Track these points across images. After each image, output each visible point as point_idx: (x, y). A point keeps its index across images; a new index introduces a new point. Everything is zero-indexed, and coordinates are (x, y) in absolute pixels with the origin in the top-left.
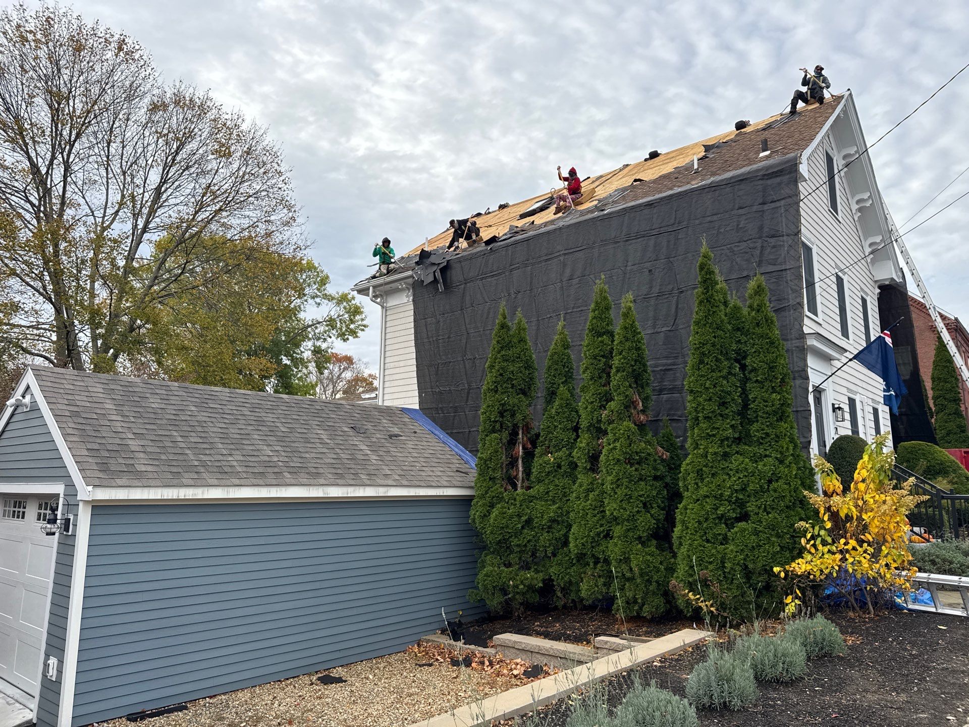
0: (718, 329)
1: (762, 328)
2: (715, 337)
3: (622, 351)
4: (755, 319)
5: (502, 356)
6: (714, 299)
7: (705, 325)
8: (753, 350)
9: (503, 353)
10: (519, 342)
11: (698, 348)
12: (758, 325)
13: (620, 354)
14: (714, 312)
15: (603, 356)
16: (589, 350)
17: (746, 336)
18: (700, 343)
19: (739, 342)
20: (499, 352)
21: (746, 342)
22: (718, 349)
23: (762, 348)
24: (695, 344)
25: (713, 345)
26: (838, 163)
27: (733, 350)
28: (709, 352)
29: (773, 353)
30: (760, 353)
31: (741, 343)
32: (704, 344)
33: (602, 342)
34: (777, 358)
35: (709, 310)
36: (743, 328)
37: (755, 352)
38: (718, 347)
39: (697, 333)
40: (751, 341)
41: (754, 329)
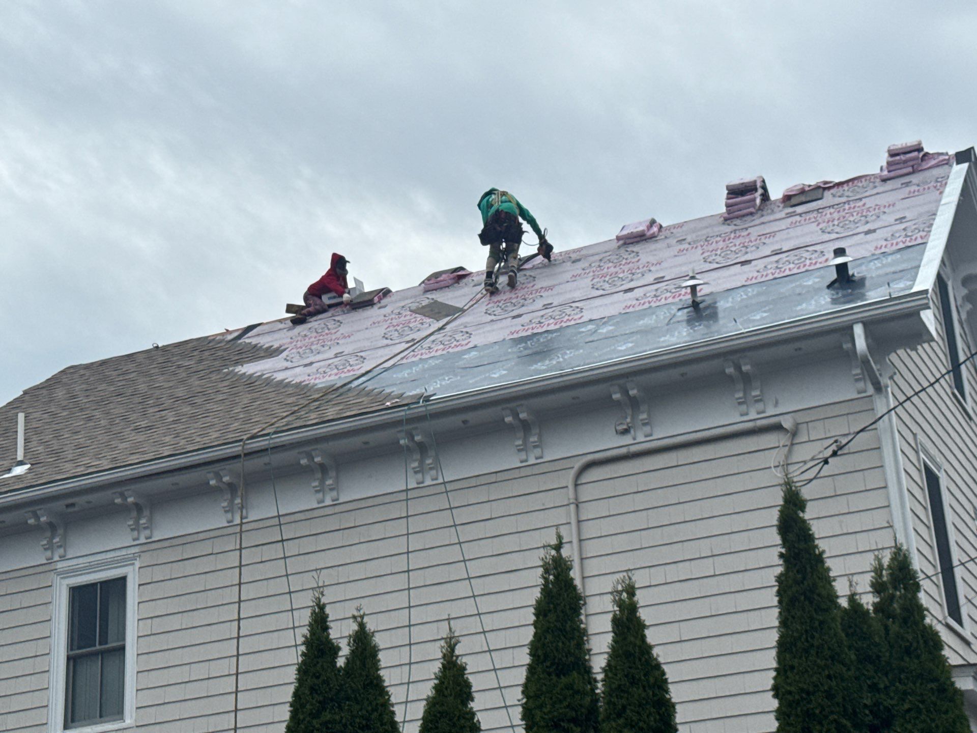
0: (832, 658)
1: (918, 657)
2: (829, 677)
3: (624, 708)
4: (903, 638)
5: (325, 724)
6: (819, 595)
7: (806, 651)
8: (906, 706)
9: (327, 716)
10: (365, 687)
11: (798, 703)
12: (908, 651)
13: (619, 716)
14: (821, 623)
15: (574, 721)
16: (541, 707)
17: (886, 675)
18: (802, 690)
19: (874, 688)
20: (315, 715)
21: (886, 688)
22: (838, 704)
23: (923, 702)
24: (790, 693)
25: (829, 695)
26: (955, 293)
27: (865, 706)
28: (823, 709)
29: (946, 712)
30: (919, 712)
31: (878, 691)
32: (808, 693)
33: (569, 687)
34: (954, 722)
35: (812, 619)
36: (878, 657)
37: (909, 710)
38: (839, 699)
39: (792, 668)
40: (897, 684)
41: (902, 659)
